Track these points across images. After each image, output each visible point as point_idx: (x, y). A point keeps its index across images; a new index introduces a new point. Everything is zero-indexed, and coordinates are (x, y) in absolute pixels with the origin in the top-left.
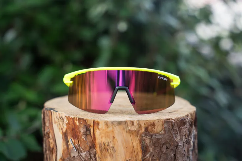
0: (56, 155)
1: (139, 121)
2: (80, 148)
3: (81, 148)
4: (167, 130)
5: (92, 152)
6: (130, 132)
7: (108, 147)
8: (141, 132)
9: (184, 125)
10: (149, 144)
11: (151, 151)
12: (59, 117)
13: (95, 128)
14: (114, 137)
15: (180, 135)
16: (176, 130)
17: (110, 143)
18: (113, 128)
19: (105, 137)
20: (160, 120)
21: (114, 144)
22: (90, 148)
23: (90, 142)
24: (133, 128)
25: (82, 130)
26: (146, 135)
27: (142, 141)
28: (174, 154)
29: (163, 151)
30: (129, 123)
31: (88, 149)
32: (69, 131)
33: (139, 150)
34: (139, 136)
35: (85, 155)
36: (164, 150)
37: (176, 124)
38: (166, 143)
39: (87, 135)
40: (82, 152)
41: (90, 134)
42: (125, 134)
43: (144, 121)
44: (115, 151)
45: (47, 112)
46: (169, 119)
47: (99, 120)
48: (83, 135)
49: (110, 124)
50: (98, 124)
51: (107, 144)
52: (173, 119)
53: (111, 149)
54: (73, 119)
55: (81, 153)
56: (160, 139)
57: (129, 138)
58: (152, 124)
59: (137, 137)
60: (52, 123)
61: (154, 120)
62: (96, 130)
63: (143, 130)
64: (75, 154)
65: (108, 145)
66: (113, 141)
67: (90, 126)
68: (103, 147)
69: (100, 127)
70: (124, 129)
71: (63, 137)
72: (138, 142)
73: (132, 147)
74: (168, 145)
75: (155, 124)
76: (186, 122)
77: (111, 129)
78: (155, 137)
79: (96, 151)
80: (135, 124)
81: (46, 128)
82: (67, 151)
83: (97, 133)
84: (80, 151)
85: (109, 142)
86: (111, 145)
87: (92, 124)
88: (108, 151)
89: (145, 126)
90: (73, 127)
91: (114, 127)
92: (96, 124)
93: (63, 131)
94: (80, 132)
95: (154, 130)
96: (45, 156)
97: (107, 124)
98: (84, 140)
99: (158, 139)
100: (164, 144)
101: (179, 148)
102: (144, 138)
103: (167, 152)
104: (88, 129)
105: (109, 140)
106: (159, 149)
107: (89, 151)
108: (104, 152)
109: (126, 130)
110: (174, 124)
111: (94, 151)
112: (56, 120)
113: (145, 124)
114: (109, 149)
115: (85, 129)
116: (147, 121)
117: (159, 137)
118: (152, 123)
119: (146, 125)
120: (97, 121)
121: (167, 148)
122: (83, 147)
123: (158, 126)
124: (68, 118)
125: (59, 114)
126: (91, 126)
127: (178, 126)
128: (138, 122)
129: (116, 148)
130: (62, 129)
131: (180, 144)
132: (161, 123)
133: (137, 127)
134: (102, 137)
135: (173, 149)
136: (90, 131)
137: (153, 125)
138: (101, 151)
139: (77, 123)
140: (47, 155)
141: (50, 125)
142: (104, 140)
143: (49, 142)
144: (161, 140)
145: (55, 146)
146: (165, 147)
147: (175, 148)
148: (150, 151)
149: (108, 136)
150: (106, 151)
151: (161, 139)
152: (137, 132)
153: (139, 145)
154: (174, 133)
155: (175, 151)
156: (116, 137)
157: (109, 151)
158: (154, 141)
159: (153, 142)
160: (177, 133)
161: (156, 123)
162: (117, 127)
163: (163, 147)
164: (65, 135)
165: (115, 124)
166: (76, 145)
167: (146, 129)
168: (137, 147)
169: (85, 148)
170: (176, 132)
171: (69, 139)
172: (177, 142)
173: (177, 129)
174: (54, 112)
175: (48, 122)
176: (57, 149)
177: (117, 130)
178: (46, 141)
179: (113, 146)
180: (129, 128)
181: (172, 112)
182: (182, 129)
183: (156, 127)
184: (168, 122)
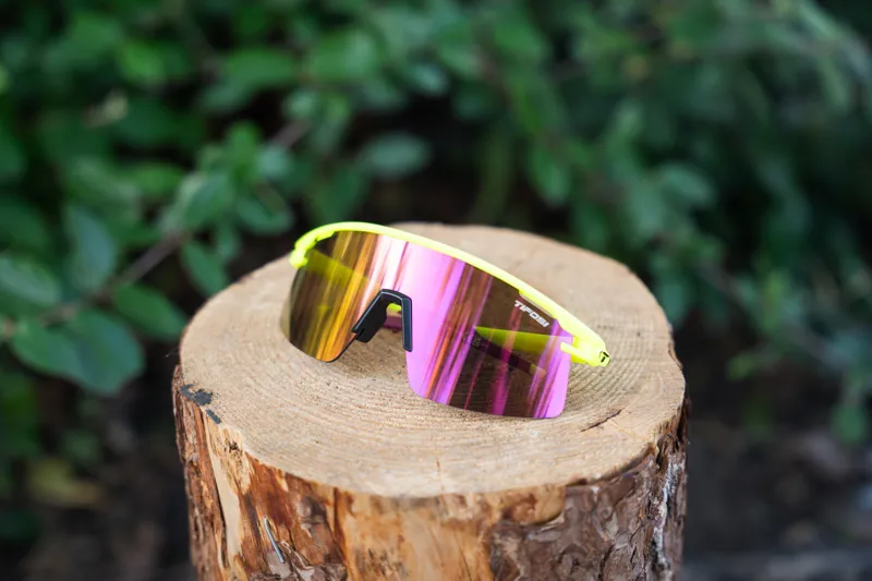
0: (224, 540)
1: (482, 495)
2: (297, 554)
3: (300, 554)
4: (574, 517)
5: (332, 571)
6: (456, 525)
7: (384, 564)
8: (488, 523)
9: (634, 493)
10: (514, 557)
11: (522, 573)
12: (228, 441)
13: (340, 510)
14: (401, 539)
15: (619, 523)
16: (606, 512)
17: (389, 554)
18: (398, 515)
19: (374, 537)
20: (553, 486)
21: (404, 556)
22: (328, 559)
23: (327, 544)
24: (464, 515)
25: (300, 510)
26: (504, 533)
27: (490, 547)
28: (597, 574)
29: (560, 573)
30: (449, 501)
31: (320, 559)
32: (258, 497)
33: (484, 568)
34: (482, 532)
35: (312, 577)
36: (565, 571)
37: (605, 497)
38: (571, 549)
39: (314, 524)
40: (301, 568)
41: (327, 524)
42: (436, 530)
43: (498, 493)
44: (405, 574)
45: (189, 404)
46: (583, 482)
47: (352, 491)
48: (305, 522)
49: (387, 505)
50: (350, 500)
51: (379, 554)
52: (598, 476)
53: (394, 568)
54: (269, 470)
55: (299, 571)
56: (550, 542)
57: (454, 541)
58: (525, 500)
59: (477, 534)
60: (205, 445)
61: (535, 489)
62: (344, 515)
63: (497, 516)
64: (278, 567)
65: (384, 558)
66: (399, 548)
67: (324, 501)
68: (368, 560)
69: (355, 508)
70: (433, 518)
71: (241, 505)
72: (480, 549)
73: (460, 564)
74: (577, 555)
75: (537, 497)
76: (641, 483)
77: (390, 516)
78: (535, 538)
79: (346, 570)
80: (470, 501)
81: (187, 445)
82: (255, 559)
83: (348, 524)
84: (296, 564)
85: (387, 549)
86: (394, 558)
87: (331, 498)
88: (384, 573)
89: (502, 506)
90: (272, 490)
91: (402, 514)
92: (343, 502)
93: (239, 489)
94: (293, 512)
95: (533, 514)
96: (192, 520)
97: (377, 503)
98: (306, 535)
99: (546, 544)
100: (564, 553)
101: (614, 556)
102: (498, 541)
103: (574, 575)
104: (316, 508)
105: (385, 546)
106: (548, 569)
107: (325, 570)
108: (372, 573)
109: (438, 519)
110: (600, 499)
111: (341, 568)
112: (219, 447)
113: (502, 501)
114: (386, 568)
115: (309, 510)
116: (510, 494)
117: (552, 536)
118: (527, 496)
119: (507, 504)
120: (346, 493)
121: (576, 563)
122: (304, 552)
123: (545, 504)
124: (254, 463)
125: (225, 431)
126: (327, 502)
127: (611, 499)
128: (479, 498)
129: (408, 566)
130: (238, 483)
131: (617, 547)
132: (556, 493)
133: (477, 509)
134: (363, 536)
135: (594, 563)
136: (324, 514)
137: (531, 500)
138: (362, 572)
139: (284, 485)
140: (196, 519)
141: (199, 446)
142: (369, 544)
144: (553, 546)
145: (217, 508)
146: (568, 560)
147: (603, 556)
148: (518, 573)
149: (383, 536)
150: (376, 571)
151: (555, 542)
152: (476, 526)
153: (482, 555)
154: (597, 520)
155: (602, 566)
156: (407, 534)
157: (388, 573)
158: (531, 550)
159: (527, 550)
160: (610, 519)
161: (540, 493)
162: (411, 513)
163: (560, 562)
164: (247, 502)
165: (404, 505)
166: (283, 542)
167: (507, 514)
168: (478, 562)
169: (312, 555)
170: (606, 517)
171: (259, 517)
172: (610, 541)
173: (610, 509)
174: (211, 421)
175: (194, 433)
176: (224, 525)
177: (411, 520)
178: (190, 482)
179: (400, 560)
180: (452, 514)
181: (597, 425)
182: (625, 504)
183: (538, 506)
184: (580, 494)
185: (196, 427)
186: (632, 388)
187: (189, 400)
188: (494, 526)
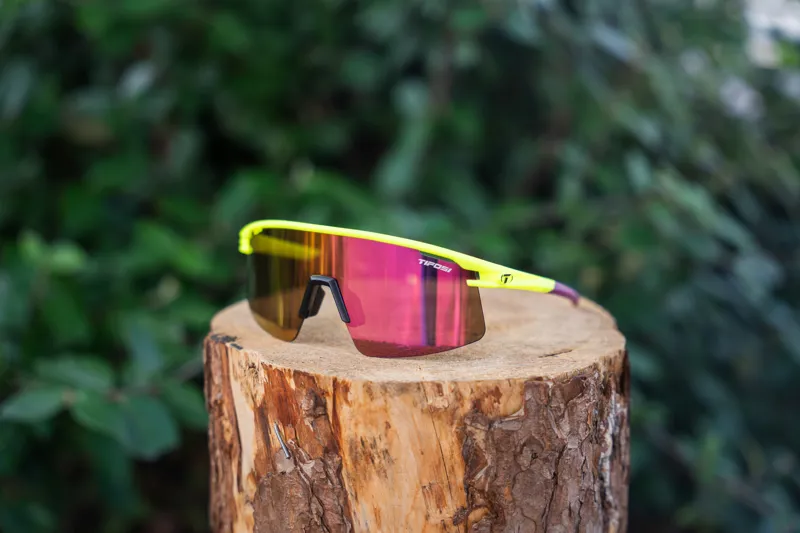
0: (240, 464)
1: (455, 383)
2: (300, 450)
3: (303, 450)
4: (533, 408)
5: (330, 462)
6: (433, 412)
7: (373, 451)
8: (461, 412)
9: (583, 395)
10: (482, 446)
11: (489, 463)
12: (247, 364)
13: (337, 399)
14: (388, 426)
15: (571, 422)
16: (559, 408)
17: (378, 441)
18: (385, 401)
19: (366, 424)
20: (515, 381)
21: (390, 443)
22: (326, 451)
23: (326, 436)
24: (440, 403)
25: (305, 403)
26: (474, 420)
27: (464, 436)
28: (553, 471)
29: (520, 463)
30: (428, 389)
31: (320, 453)
32: (271, 404)
33: (458, 458)
34: (456, 421)
35: (313, 468)
36: (525, 462)
37: (558, 393)
38: (530, 442)
39: (316, 417)
40: (304, 462)
41: (326, 414)
42: (417, 416)
43: (469, 383)
44: (391, 462)
45: (217, 347)
46: (540, 379)
47: (348, 380)
48: (307, 416)
49: (377, 391)
50: (346, 389)
51: (370, 442)
53: (382, 456)
54: (280, 373)
55: (301, 464)
56: (513, 431)
57: (429, 427)
58: (491, 393)
59: (452, 424)
60: (228, 377)
61: (499, 382)
62: (341, 404)
63: (468, 406)
64: (285, 465)
65: (374, 446)
66: (386, 435)
67: (325, 393)
68: (359, 450)
69: (350, 397)
70: (415, 404)
71: (255, 420)
72: (455, 439)
73: (437, 452)
74: (535, 448)
75: (501, 391)
76: (587, 387)
77: (379, 402)
78: (500, 426)
79: (341, 460)
80: (446, 391)
81: (213, 388)
82: (267, 457)
83: (345, 412)
84: (299, 459)
85: (377, 436)
86: (381, 445)
87: (330, 389)
88: (373, 461)
89: (472, 396)
90: (282, 393)
91: (389, 400)
92: (340, 391)
93: (255, 403)
94: (299, 408)
95: (498, 407)
96: (213, 463)
97: (368, 388)
98: (308, 429)
99: (509, 433)
100: (524, 445)
101: (567, 454)
102: (469, 428)
103: (533, 467)
104: (318, 401)
105: (375, 433)
106: (511, 459)
107: (322, 460)
108: (363, 462)
109: (419, 405)
110: (553, 394)
111: (337, 459)
112: (239, 371)
113: (472, 392)
114: (376, 456)
115: (312, 401)
116: (480, 384)
117: (511, 427)
118: (493, 388)
119: (477, 394)
120: (343, 382)
121: (535, 456)
122: (307, 448)
123: (509, 397)
124: (267, 369)
125: (246, 354)
126: (327, 393)
127: (563, 395)
128: (453, 387)
129: (393, 454)
130: (254, 398)
131: (569, 446)
132: (517, 389)
133: (452, 397)
134: (356, 425)
135: (550, 458)
136: (325, 406)
137: (496, 393)
138: (355, 462)
139: (293, 385)
140: (216, 461)
141: (223, 383)
142: (362, 432)
143: (222, 427)
144: (515, 436)
145: (236, 439)
146: (527, 453)
147: (557, 454)
148: (486, 463)
149: (373, 423)
150: (367, 460)
151: (516, 432)
152: (451, 414)
153: (456, 445)
154: (552, 416)
155: (557, 464)
156: (394, 422)
157: (377, 461)
158: (496, 437)
159: (493, 440)
160: (563, 416)
161: (504, 387)
162: (396, 398)
163: (521, 452)
164: (261, 413)
165: (391, 390)
166: (290, 441)
167: (477, 405)
168: (452, 452)
169: (313, 451)
170: (559, 414)
171: (270, 424)
172: (562, 439)
173: (562, 406)
174: (234, 349)
175: (219, 373)
176: (241, 447)
177: (397, 404)
178: (213, 423)
179: (387, 447)
180: (430, 402)
181: (553, 355)
182: (575, 404)
183: (503, 400)
184: (537, 386)
185: (222, 368)
187: (216, 343)
188: (465, 416)
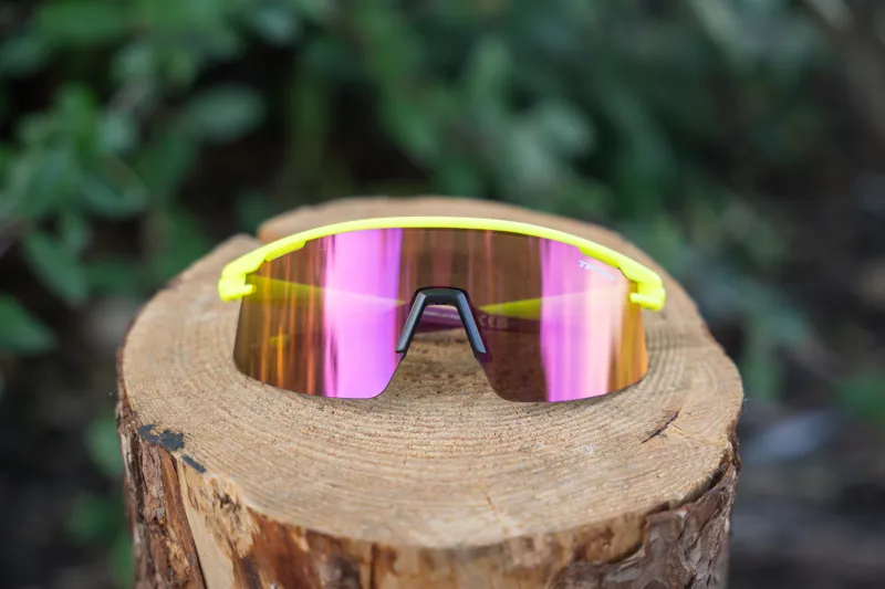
1: (552, 534)
4: (658, 548)
6: (520, 574)
8: (557, 566)
9: (719, 512)
12: (217, 495)
13: (378, 569)
15: (703, 547)
16: (692, 538)
18: (453, 570)
20: (633, 516)
24: (530, 560)
25: (325, 573)
26: (579, 577)
30: (514, 546)
32: (262, 560)
34: (550, 579)
37: (693, 522)
38: (651, 587)
41: (359, 585)
42: (497, 581)
43: (571, 531)
45: (153, 450)
46: (665, 507)
47: (395, 544)
49: (440, 559)
50: (392, 556)
52: (681, 497)
54: (284, 528)
56: (630, 582)
58: (601, 535)
59: (545, 581)
60: (180, 499)
61: (613, 520)
62: (383, 574)
63: (568, 557)
69: (398, 565)
70: (494, 568)
71: (235, 570)
75: (613, 530)
76: (726, 499)
77: (443, 571)
78: (613, 579)
80: (539, 545)
83: (388, 584)
87: (367, 556)
89: (576, 545)
90: (285, 550)
91: (458, 567)
92: (382, 560)
93: (235, 552)
94: (314, 576)
95: (608, 550)
97: (427, 557)
99: (626, 585)
104: (348, 570)
109: (501, 570)
110: (687, 524)
112: (201, 500)
113: (575, 540)
115: (338, 573)
116: (585, 530)
117: (631, 574)
118: (603, 530)
119: (581, 542)
120: (388, 548)
123: (622, 535)
124: (261, 521)
125: (213, 482)
126: (362, 560)
127: (698, 522)
128: (549, 539)
130: (233, 545)
131: (699, 577)
132: (635, 524)
133: (547, 552)
137: (607, 533)
139: (303, 545)
141: (172, 509)
143: (167, 551)
144: (633, 585)
145: (196, 574)
151: (635, 580)
152: (544, 571)
154: (682, 550)
160: (694, 545)
161: (618, 525)
164: (246, 566)
167: (580, 554)
170: (691, 544)
171: (263, 583)
172: (692, 572)
173: (695, 535)
174: (190, 469)
177: (469, 573)
180: (517, 561)
181: (658, 432)
182: (711, 527)
183: (615, 541)
184: (667, 522)
185: (164, 478)
186: (682, 384)
187: (154, 445)
188: (564, 570)
